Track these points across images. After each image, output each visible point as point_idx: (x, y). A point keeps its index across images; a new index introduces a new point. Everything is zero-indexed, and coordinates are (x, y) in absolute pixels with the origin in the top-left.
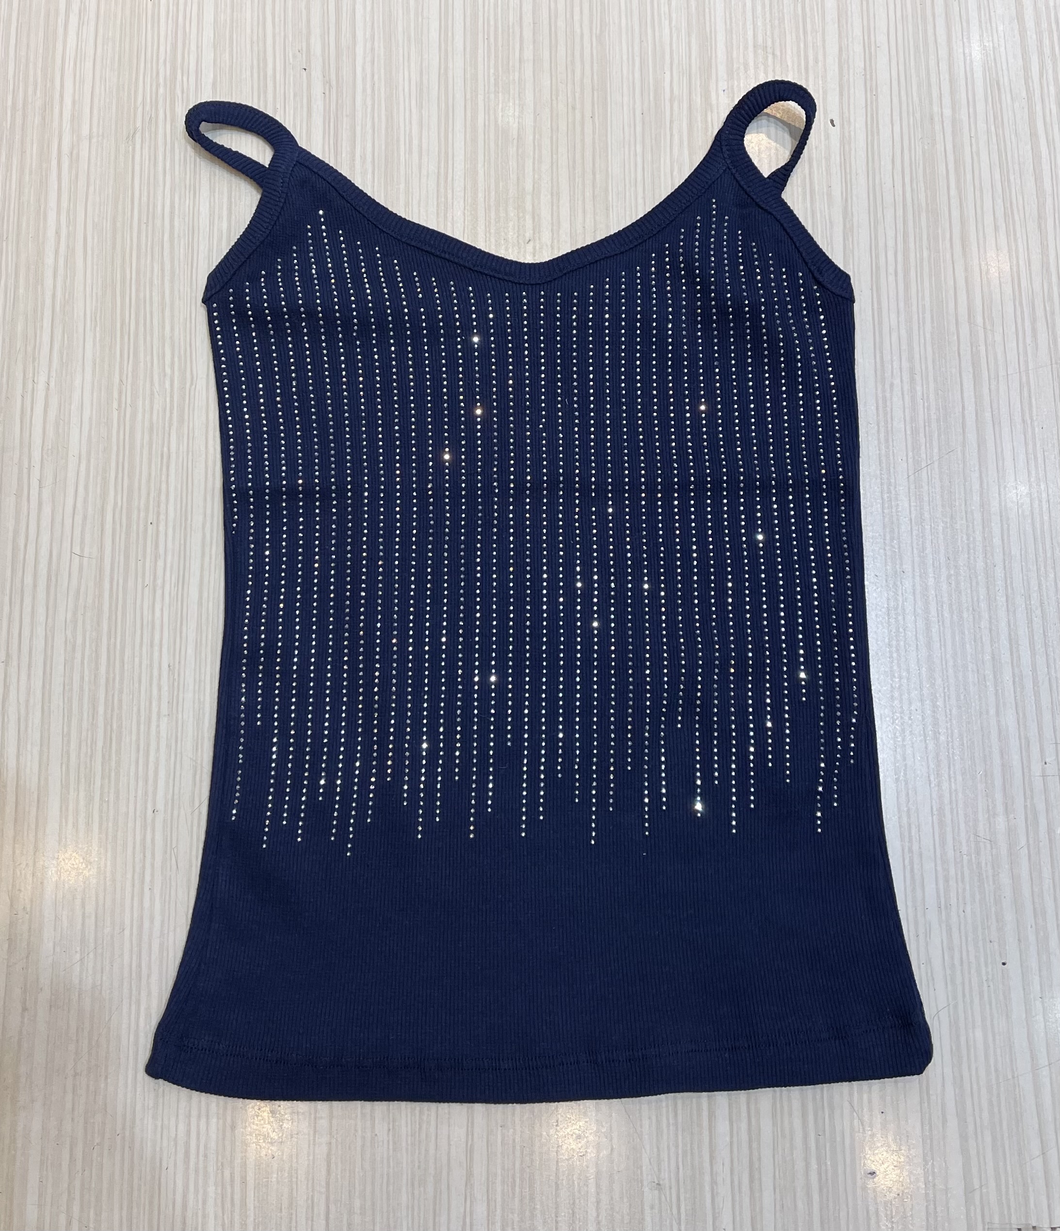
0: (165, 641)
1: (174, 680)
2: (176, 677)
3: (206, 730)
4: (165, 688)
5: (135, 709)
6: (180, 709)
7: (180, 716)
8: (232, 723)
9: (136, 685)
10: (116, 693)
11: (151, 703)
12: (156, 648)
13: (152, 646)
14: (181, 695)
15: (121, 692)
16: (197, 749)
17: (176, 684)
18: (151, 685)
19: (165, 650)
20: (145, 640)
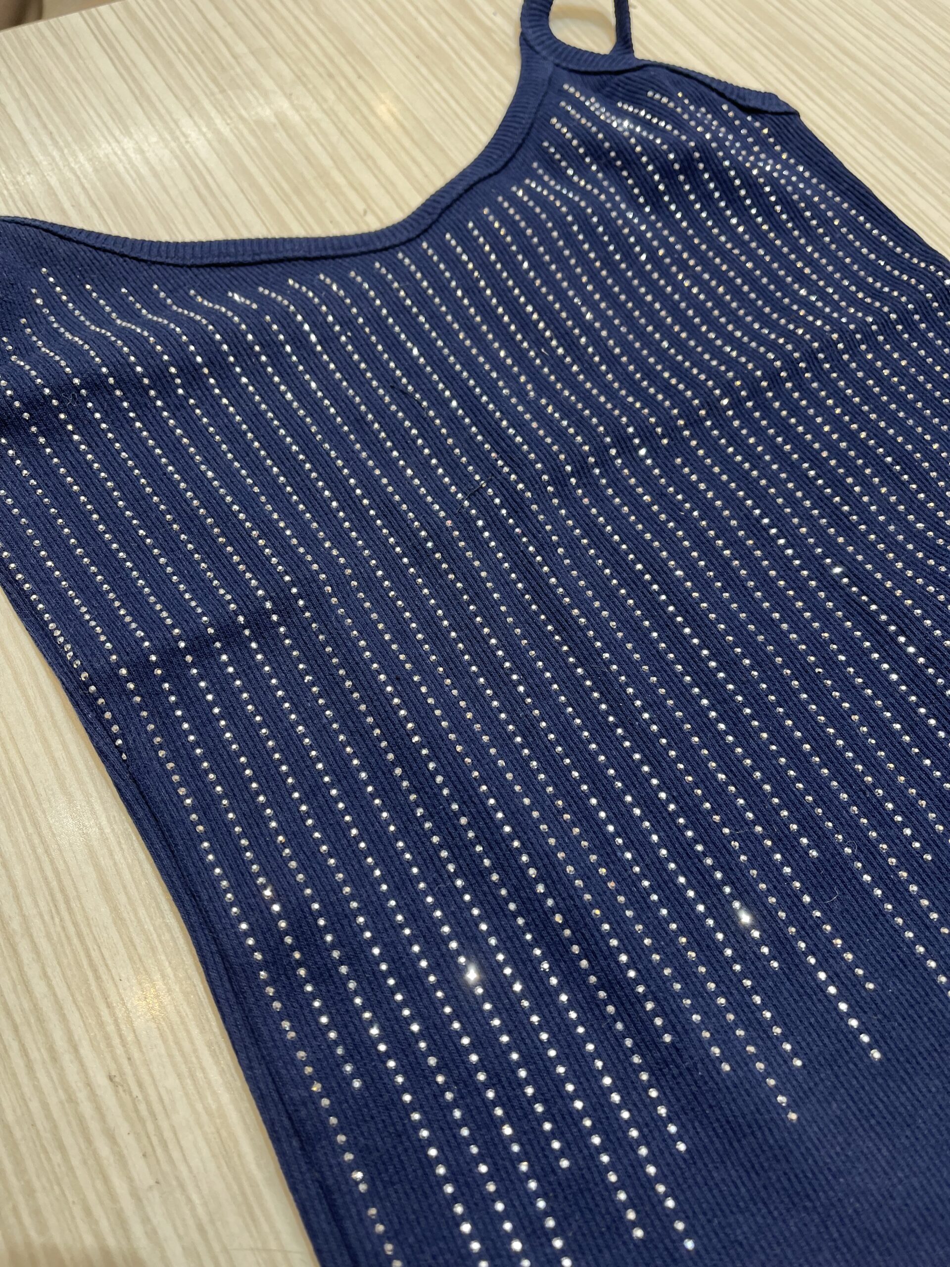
0: (79, 1031)
1: (134, 1100)
2: (136, 1092)
3: (253, 1167)
4: (123, 1129)
5: (77, 1210)
6: (176, 1155)
7: (183, 1168)
8: (303, 1113)
9: (57, 1158)
10: (20, 1199)
11: (106, 1180)
12: (67, 1059)
13: (55, 1058)
14: (164, 1124)
15: (29, 1192)
16: (254, 1219)
17: (142, 1107)
18: (89, 1141)
19: (86, 1050)
20: (34, 1055)
